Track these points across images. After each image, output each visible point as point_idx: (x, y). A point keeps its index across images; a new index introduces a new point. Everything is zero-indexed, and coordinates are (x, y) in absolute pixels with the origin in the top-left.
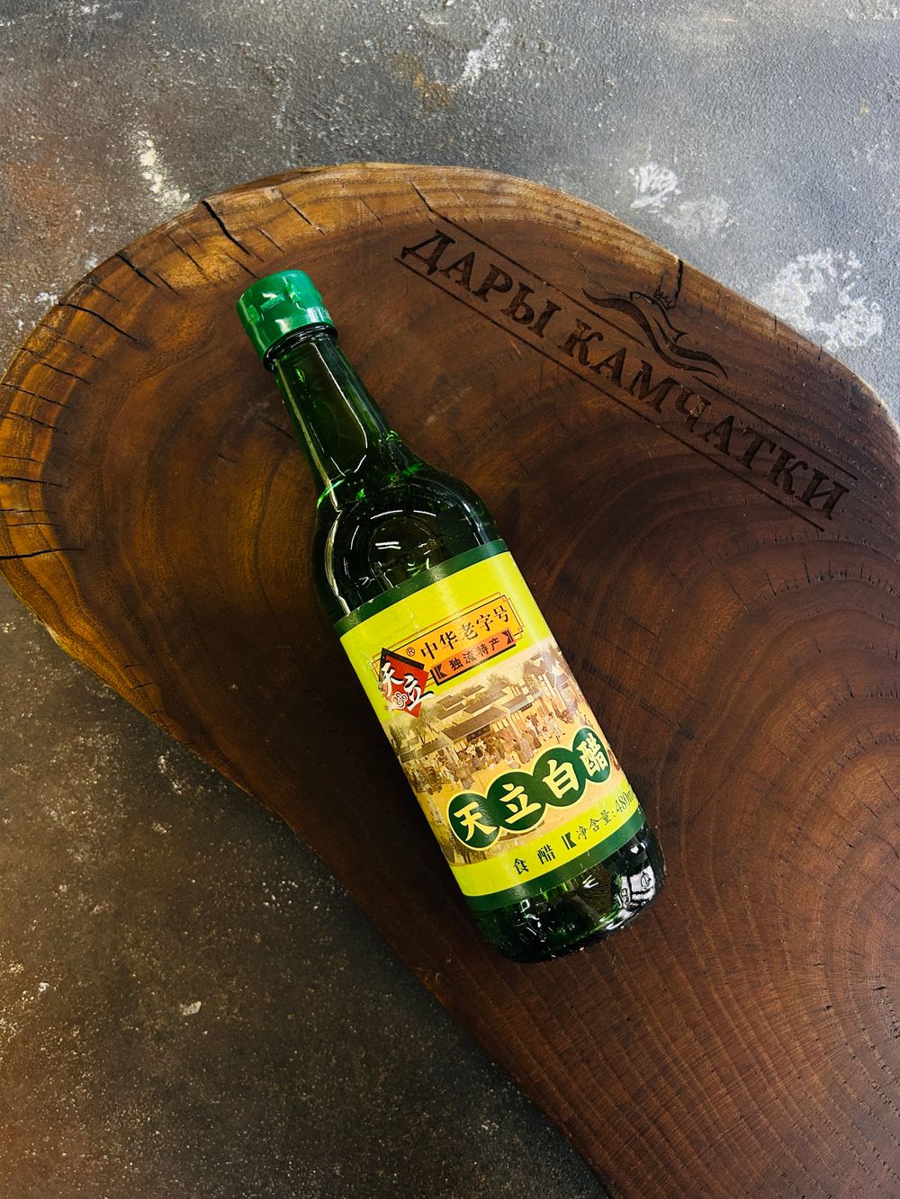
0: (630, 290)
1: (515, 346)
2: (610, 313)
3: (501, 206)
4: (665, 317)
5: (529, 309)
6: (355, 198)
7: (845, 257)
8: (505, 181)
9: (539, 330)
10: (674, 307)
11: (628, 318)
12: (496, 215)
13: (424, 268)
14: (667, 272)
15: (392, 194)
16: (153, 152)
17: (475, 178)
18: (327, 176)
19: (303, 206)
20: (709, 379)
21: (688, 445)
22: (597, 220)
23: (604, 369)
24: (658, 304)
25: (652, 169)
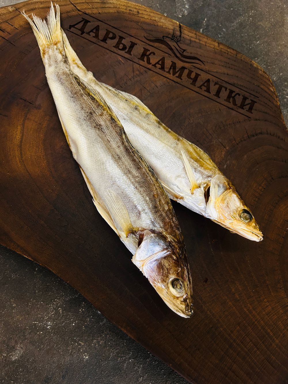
0: (162, 36)
1: (121, 59)
4: (177, 44)
5: (124, 45)
10: (180, 41)
11: (163, 46)
13: (79, 33)
14: (175, 28)
20: (198, 66)
21: (195, 91)
22: (145, 11)
23: (157, 65)
24: (174, 40)
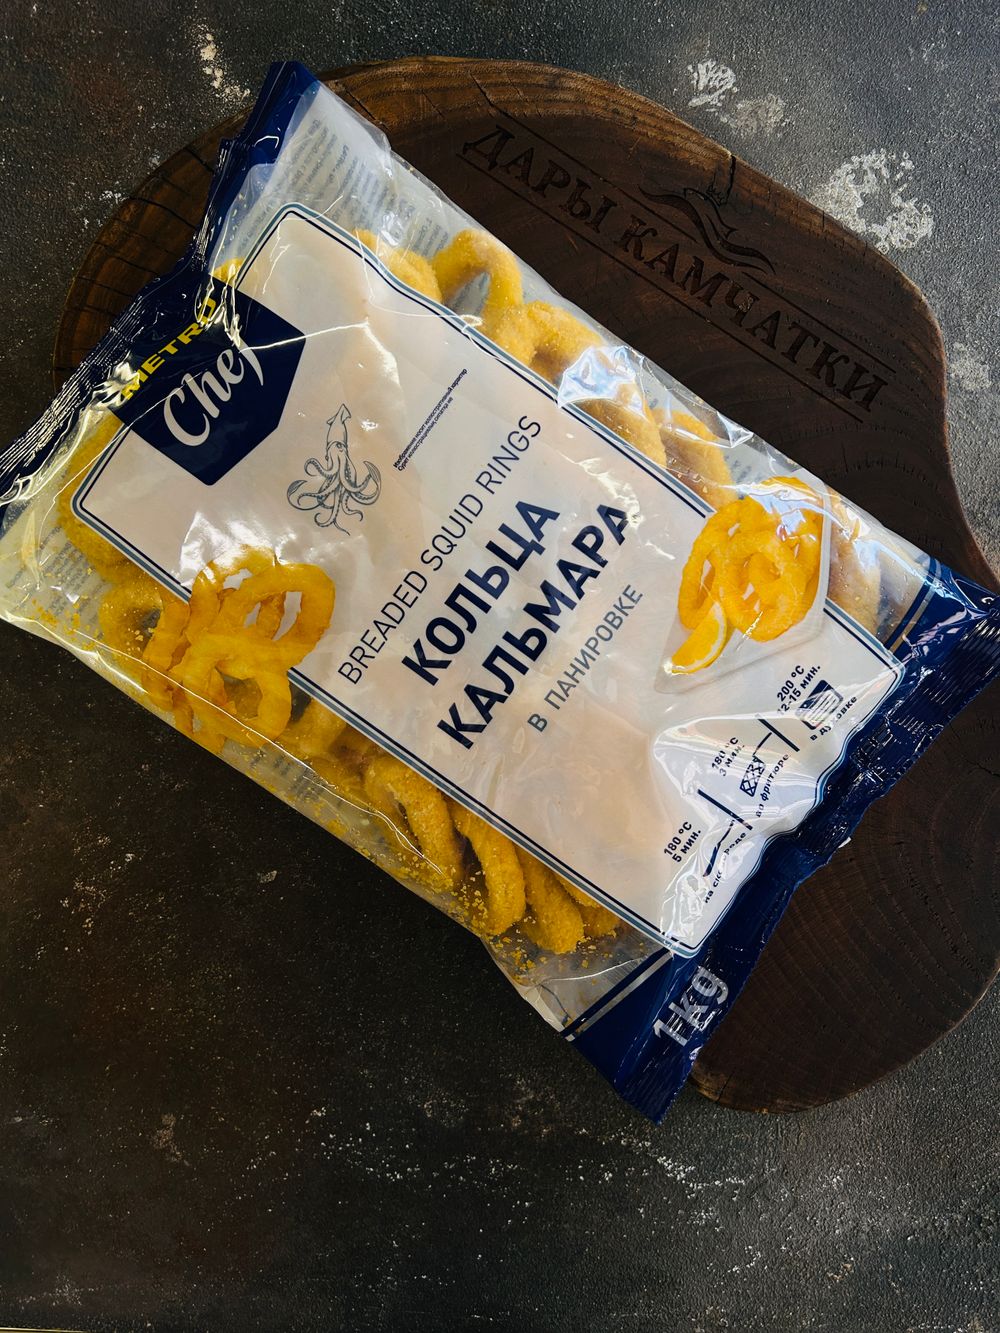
0: (683, 187)
1: (572, 241)
2: (665, 210)
3: (560, 100)
4: (717, 212)
5: (586, 204)
6: (417, 92)
7: (898, 157)
8: (563, 76)
9: (596, 225)
10: (726, 203)
11: (682, 215)
12: (555, 110)
13: (485, 164)
14: (719, 168)
15: (453, 88)
16: (213, 46)
17: (535, 72)
18: (390, 70)
19: (366, 100)
20: (758, 274)
21: (737, 340)
22: (652, 115)
24: (711, 201)
25: (710, 67)
